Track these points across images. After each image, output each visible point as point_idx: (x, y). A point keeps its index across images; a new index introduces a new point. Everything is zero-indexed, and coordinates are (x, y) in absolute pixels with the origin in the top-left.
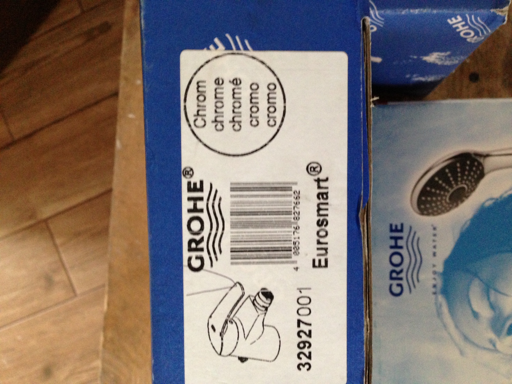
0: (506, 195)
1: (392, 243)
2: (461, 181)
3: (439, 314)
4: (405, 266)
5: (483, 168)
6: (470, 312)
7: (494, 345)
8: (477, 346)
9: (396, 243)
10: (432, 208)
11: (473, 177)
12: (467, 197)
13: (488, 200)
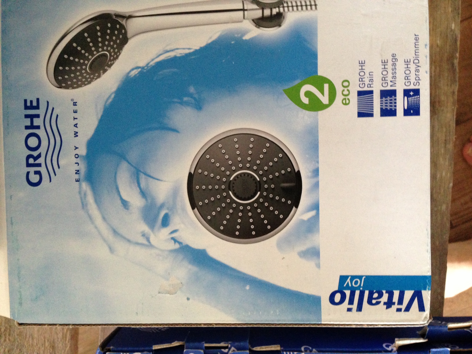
1: (28, 122)
2: (102, 47)
3: (84, 205)
4: (42, 150)
5: (126, 32)
9: (32, 122)
11: (115, 42)
13: (133, 69)
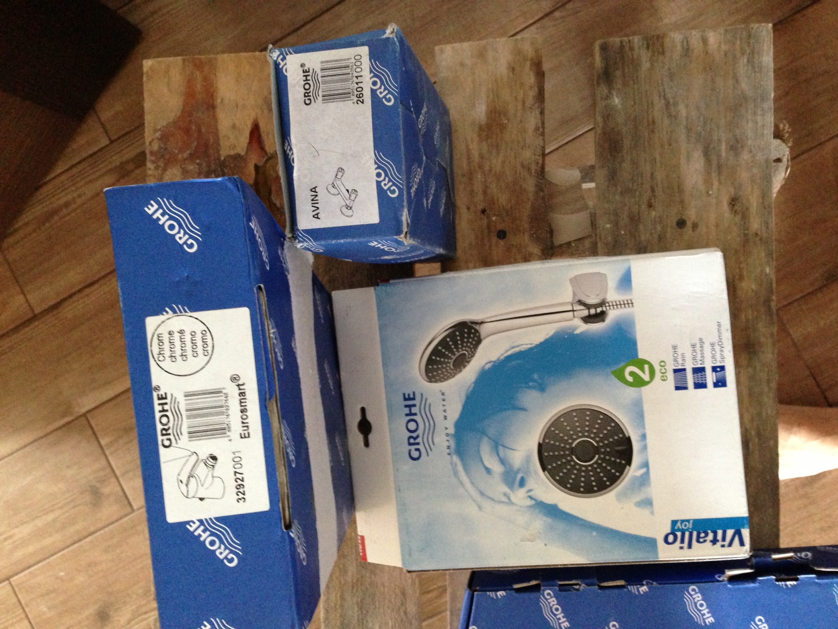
0: (502, 358)
1: (407, 411)
2: (462, 348)
3: (456, 473)
4: (420, 432)
5: (480, 335)
6: (483, 470)
7: (509, 499)
8: (492, 499)
9: (410, 410)
10: (438, 375)
11: (471, 343)
12: (468, 362)
13: (487, 364)
